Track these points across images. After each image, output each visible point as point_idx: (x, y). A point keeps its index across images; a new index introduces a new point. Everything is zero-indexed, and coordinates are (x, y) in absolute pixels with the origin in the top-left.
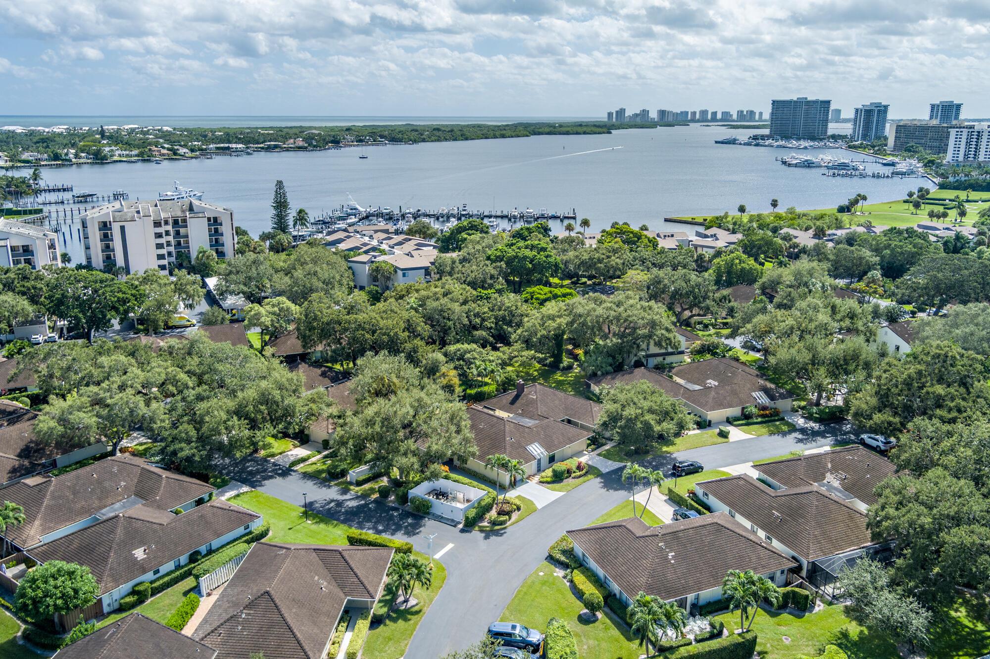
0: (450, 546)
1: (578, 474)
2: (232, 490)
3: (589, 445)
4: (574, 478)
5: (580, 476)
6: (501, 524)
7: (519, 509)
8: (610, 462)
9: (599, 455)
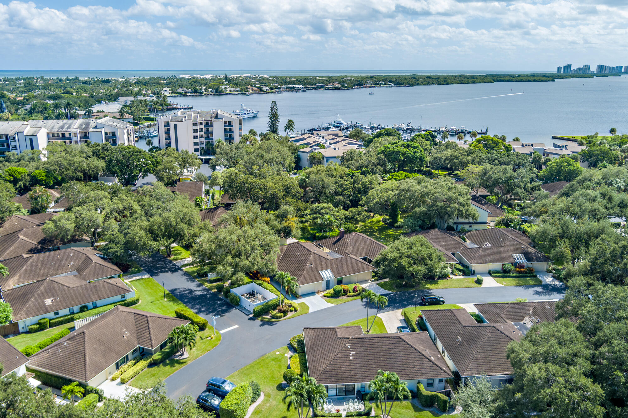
0: (236, 326)
1: (352, 294)
2: (139, 276)
3: (373, 277)
4: (349, 296)
5: (353, 296)
6: (277, 318)
7: (296, 310)
8: (382, 289)
9: (377, 284)
